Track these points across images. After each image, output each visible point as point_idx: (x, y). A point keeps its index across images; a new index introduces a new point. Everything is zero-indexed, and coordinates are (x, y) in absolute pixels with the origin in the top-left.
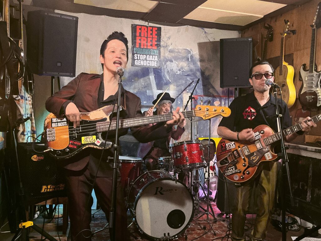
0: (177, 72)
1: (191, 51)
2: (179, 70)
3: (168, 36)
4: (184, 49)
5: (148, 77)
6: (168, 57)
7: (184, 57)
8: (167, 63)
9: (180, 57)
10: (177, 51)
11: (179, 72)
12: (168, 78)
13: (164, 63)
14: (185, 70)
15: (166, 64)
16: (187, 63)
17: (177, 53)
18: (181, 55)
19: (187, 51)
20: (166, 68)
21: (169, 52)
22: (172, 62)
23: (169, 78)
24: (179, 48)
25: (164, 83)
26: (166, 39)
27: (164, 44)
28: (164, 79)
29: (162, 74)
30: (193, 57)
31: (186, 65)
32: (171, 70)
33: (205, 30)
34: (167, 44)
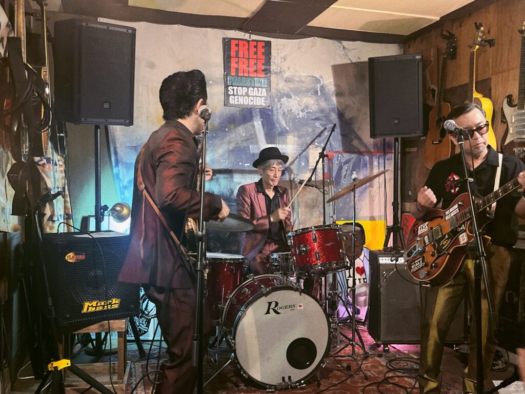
0: (298, 114)
1: (321, 79)
2: (302, 111)
3: (282, 56)
4: (309, 76)
5: (251, 123)
6: (284, 90)
7: (310, 90)
8: (282, 100)
9: (303, 89)
10: (298, 79)
11: (301, 115)
12: (284, 124)
13: (276, 100)
14: (311, 111)
15: (280, 101)
16: (315, 98)
17: (297, 83)
18: (306, 85)
19: (314, 79)
20: (281, 108)
21: (285, 81)
22: (291, 97)
23: (286, 123)
24: (302, 74)
25: (277, 132)
26: (280, 61)
27: (276, 69)
28: (278, 126)
29: (275, 118)
30: (324, 89)
31: (313, 102)
32: (288, 110)
33: (343, 44)
34: (281, 68)
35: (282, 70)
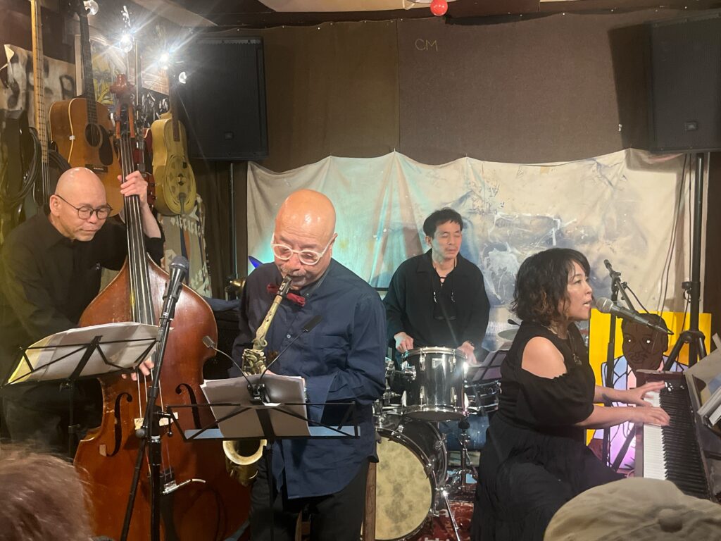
1: (559, 221)
4: (538, 217)
7: (539, 238)
9: (527, 237)
10: (518, 222)
17: (517, 229)
18: (531, 231)
19: (546, 220)
21: (497, 225)
22: (505, 250)
23: (496, 289)
27: (482, 207)
30: (562, 234)
32: (500, 270)
34: (490, 206)
35: (491, 209)
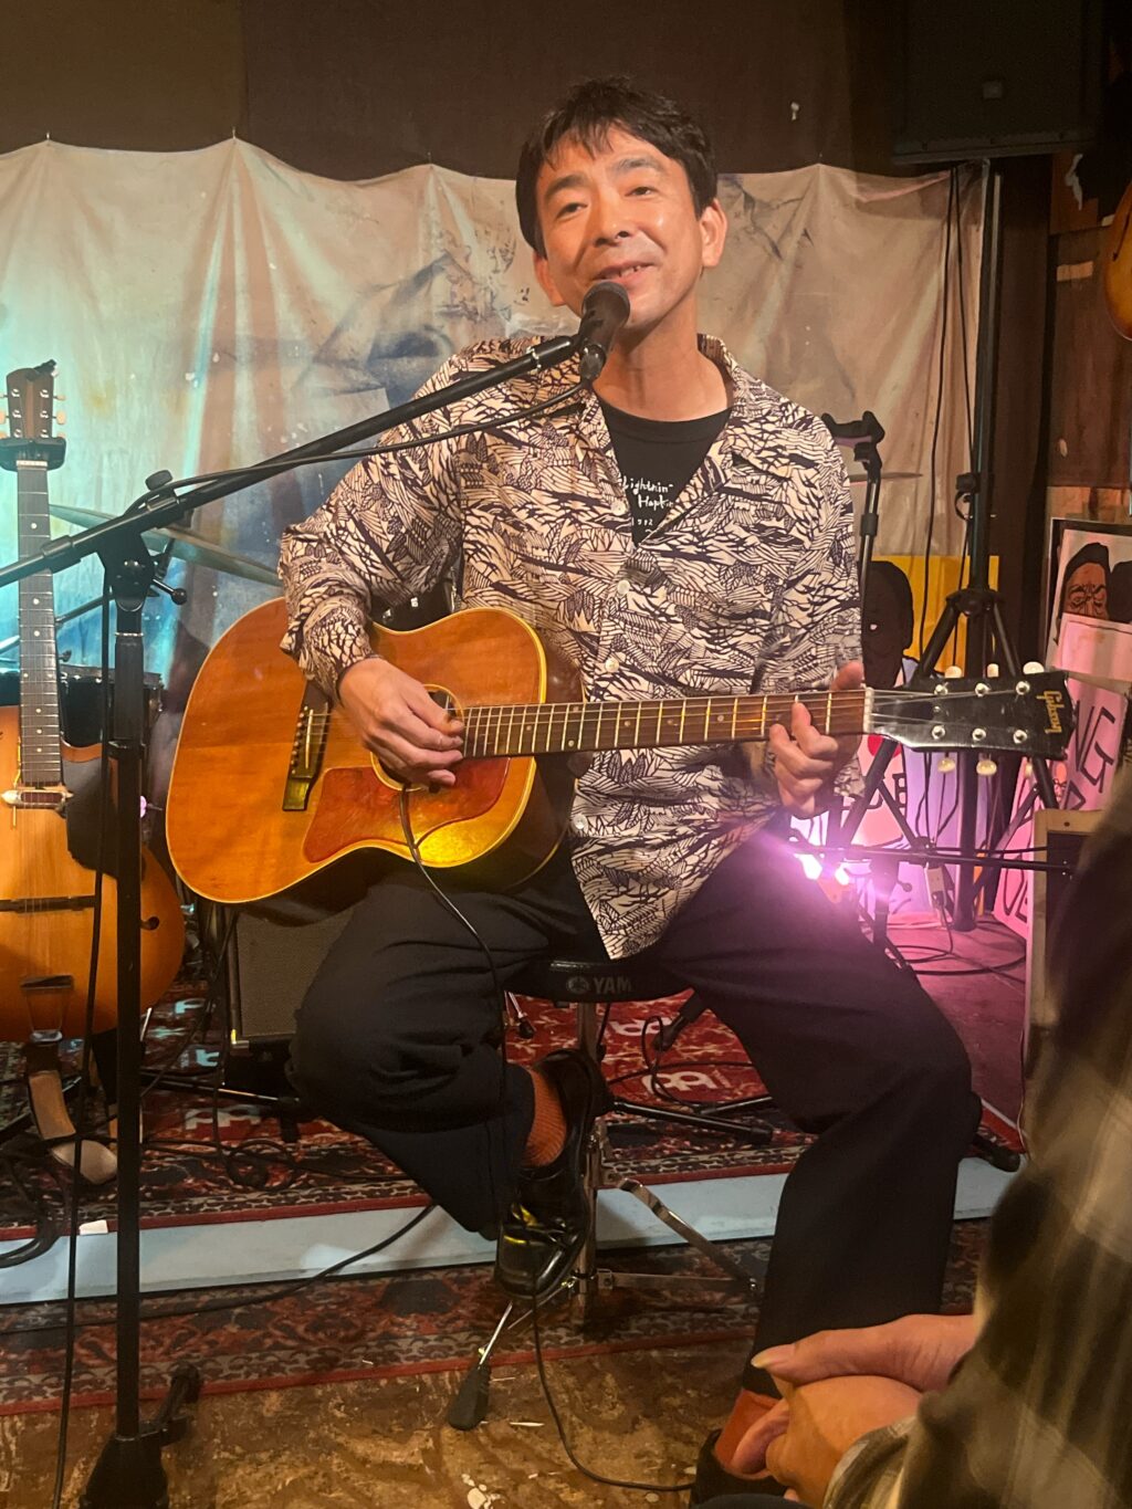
34: (493, 297)
35: (496, 305)
